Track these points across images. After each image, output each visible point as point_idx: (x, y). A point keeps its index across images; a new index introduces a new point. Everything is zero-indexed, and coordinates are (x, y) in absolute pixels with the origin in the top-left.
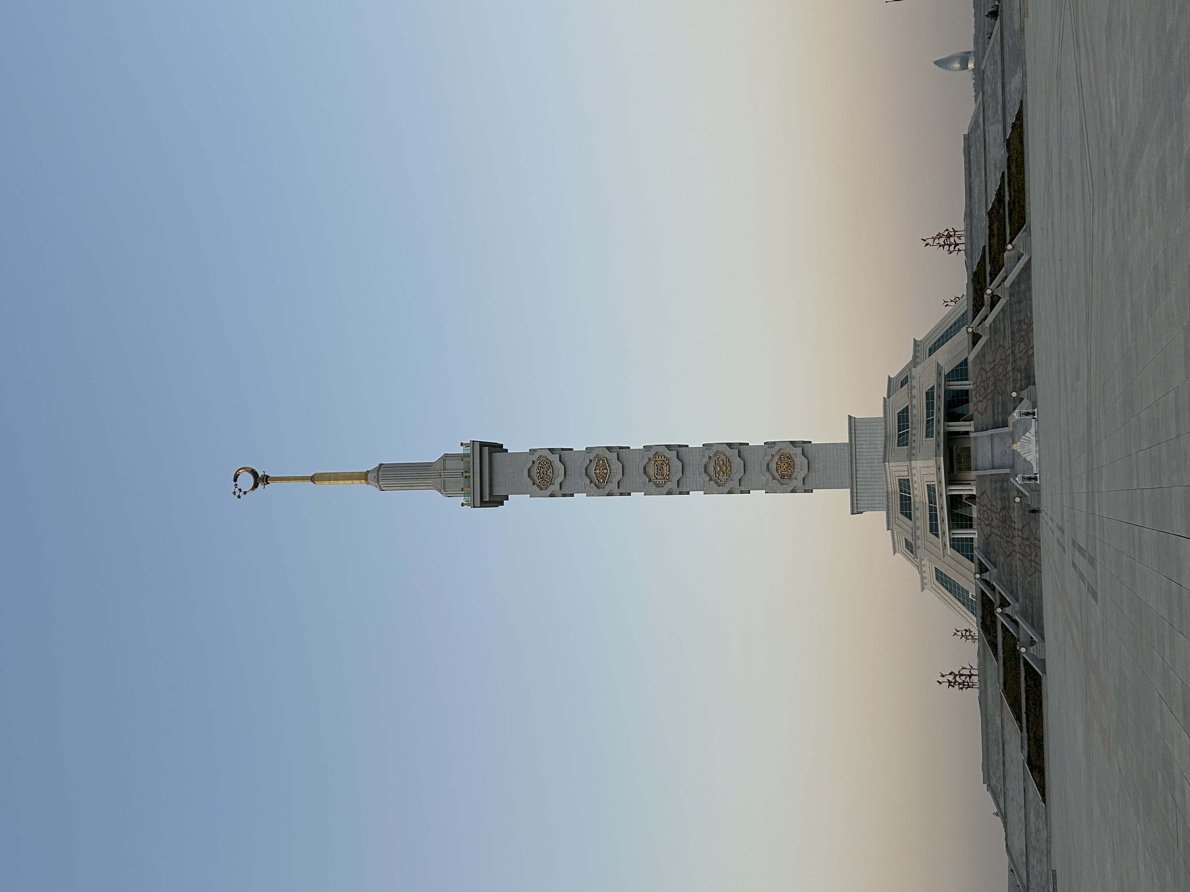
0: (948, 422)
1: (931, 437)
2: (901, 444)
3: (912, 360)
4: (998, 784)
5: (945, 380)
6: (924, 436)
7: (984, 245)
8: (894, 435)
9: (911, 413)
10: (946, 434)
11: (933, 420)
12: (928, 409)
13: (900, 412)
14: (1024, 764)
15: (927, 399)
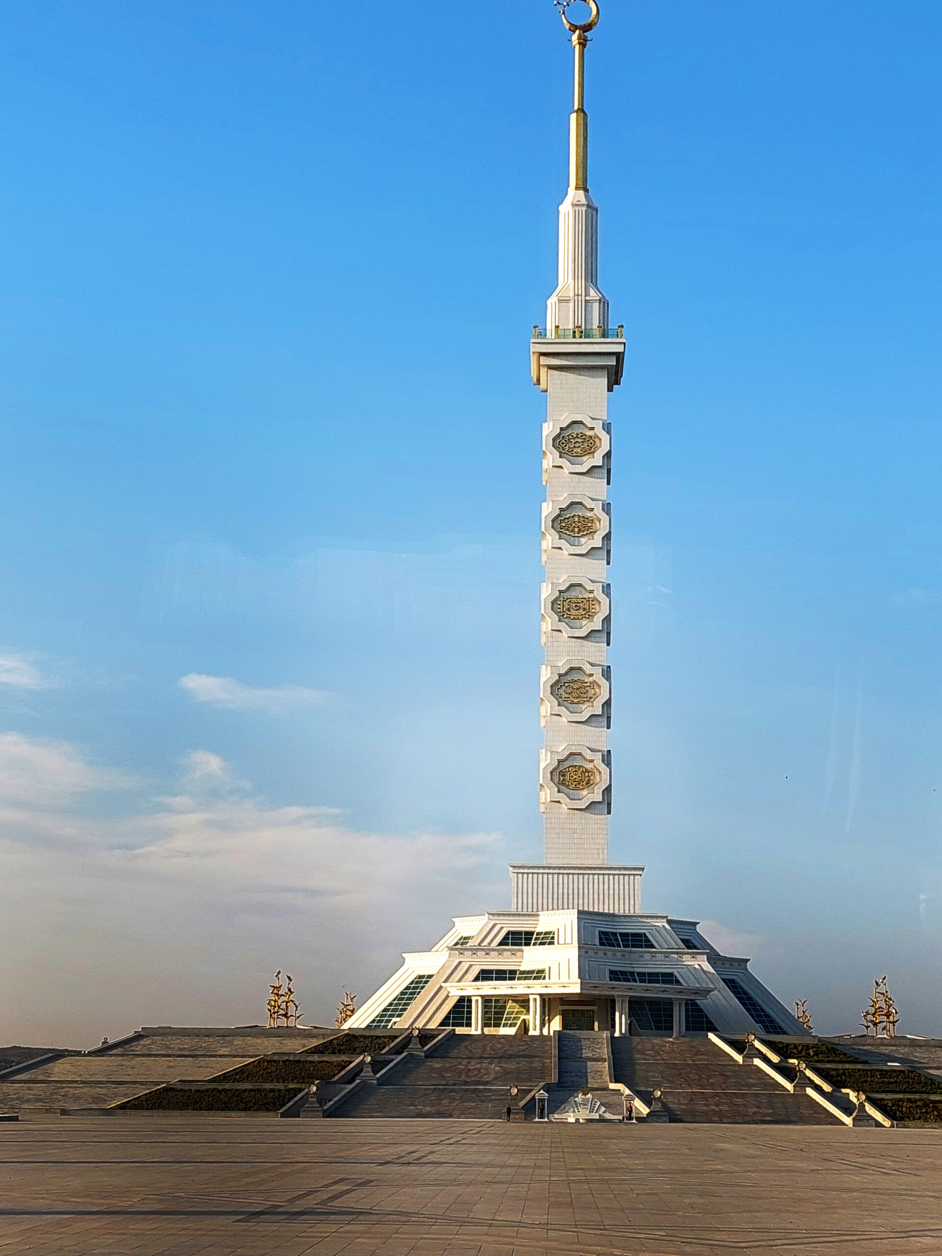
0: (629, 1001)
1: (610, 977)
2: (602, 936)
3: (720, 955)
4: (141, 1046)
5: (687, 1000)
6: (612, 968)
7: (870, 1062)
8: (616, 927)
9: (646, 952)
10: (612, 998)
11: (634, 982)
12: (650, 974)
13: (647, 937)
14: (163, 1083)
15: (664, 974)
